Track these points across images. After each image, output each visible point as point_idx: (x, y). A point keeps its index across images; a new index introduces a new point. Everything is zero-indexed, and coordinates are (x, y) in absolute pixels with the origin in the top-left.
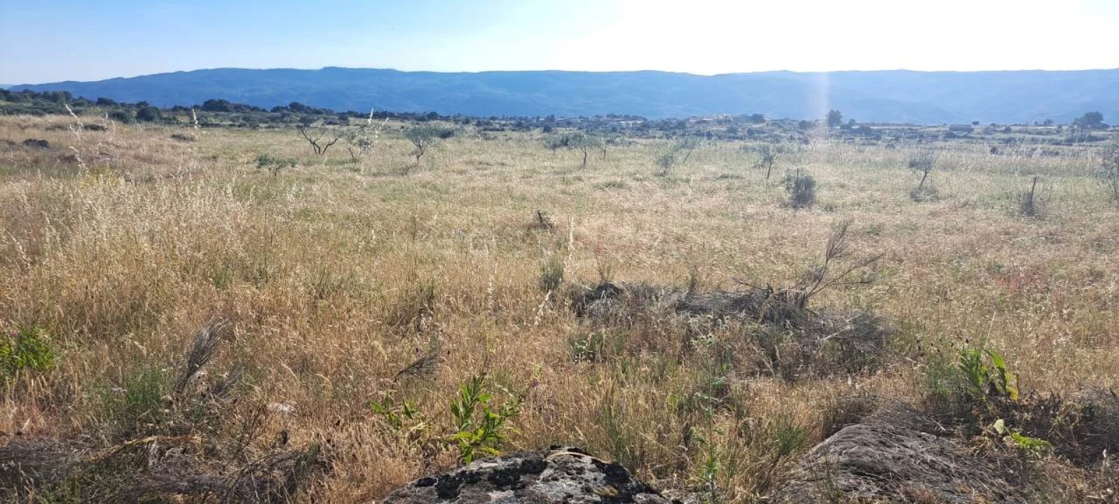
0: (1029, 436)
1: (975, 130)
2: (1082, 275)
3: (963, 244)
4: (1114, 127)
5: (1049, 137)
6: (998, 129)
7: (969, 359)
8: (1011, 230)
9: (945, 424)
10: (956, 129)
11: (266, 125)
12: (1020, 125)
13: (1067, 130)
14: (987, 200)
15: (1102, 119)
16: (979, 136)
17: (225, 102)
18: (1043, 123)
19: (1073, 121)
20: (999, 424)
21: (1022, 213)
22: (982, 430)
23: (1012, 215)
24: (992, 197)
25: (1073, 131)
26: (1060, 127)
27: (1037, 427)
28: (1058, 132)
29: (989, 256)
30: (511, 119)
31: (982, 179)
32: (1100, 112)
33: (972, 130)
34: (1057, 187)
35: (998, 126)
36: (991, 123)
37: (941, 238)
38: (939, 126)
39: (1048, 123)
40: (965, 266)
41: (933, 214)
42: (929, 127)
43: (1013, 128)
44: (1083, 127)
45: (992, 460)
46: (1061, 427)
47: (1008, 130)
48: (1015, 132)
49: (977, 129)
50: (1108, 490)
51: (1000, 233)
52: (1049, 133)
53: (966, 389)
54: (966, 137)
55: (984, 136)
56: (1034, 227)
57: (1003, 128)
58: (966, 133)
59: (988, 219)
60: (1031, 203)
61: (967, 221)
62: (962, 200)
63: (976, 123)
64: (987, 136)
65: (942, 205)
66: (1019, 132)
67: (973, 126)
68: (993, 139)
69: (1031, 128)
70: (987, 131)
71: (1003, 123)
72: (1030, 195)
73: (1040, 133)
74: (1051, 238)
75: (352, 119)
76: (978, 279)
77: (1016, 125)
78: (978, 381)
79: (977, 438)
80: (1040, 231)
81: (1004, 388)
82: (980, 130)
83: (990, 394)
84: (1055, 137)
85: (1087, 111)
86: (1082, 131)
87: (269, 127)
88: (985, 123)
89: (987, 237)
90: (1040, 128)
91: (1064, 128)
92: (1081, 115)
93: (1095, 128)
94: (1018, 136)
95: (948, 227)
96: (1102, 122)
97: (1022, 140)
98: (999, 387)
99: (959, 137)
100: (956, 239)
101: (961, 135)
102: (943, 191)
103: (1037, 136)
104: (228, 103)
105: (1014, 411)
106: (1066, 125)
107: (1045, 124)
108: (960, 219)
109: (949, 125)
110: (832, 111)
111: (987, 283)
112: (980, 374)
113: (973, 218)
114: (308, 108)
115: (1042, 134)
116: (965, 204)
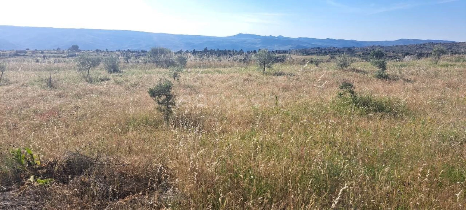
0: (46, 178)
1: (28, 52)
2: (72, 108)
3: (23, 103)
4: (83, 51)
5: (60, 55)
6: (38, 52)
7: (16, 153)
8: (43, 94)
9: (7, 186)
10: (19, 52)
12: (47, 50)
13: (66, 52)
14: (33, 82)
15: (78, 48)
16: (30, 55)
18: (57, 49)
19: (68, 48)
20: (32, 178)
21: (47, 86)
22: (25, 183)
23: (43, 88)
24: (35, 81)
25: (69, 52)
26: (63, 51)
27: (49, 174)
28: (63, 53)
29: (34, 107)
31: (31, 73)
32: (77, 45)
33: (26, 52)
34: (62, 75)
35: (38, 51)
36: (34, 49)
37: (12, 101)
38: (11, 51)
39: (59, 49)
40: (24, 112)
41: (8, 91)
42: (6, 51)
43: (44, 51)
44: (72, 51)
45: (29, 194)
46: (58, 171)
47: (42, 52)
48: (46, 53)
49: (29, 52)
50: (75, 189)
51: (39, 96)
52: (59, 53)
53: (17, 167)
54: (24, 55)
55: (32, 55)
56: (53, 92)
57: (40, 51)
58: (24, 54)
59: (33, 90)
60: (51, 82)
61: (24, 93)
62: (21, 83)
63: (28, 49)
64: (34, 55)
65: (12, 87)
66: (48, 53)
67: (27, 51)
68: (37, 56)
69: (52, 51)
70: (33, 53)
71: (40, 49)
72: (50, 79)
73: (56, 53)
74: (60, 96)
76: (30, 117)
77: (45, 50)
78: (22, 162)
79: (22, 187)
80: (56, 93)
81: (34, 162)
82: (30, 52)
83: (28, 166)
84: (62, 55)
85: (73, 45)
86: (72, 52)
88: (32, 49)
89: (33, 99)
90: (56, 51)
91: (65, 51)
92: (71, 46)
93: (76, 51)
94: (47, 55)
95: (15, 96)
96: (79, 49)
97: (50, 57)
98: (32, 162)
99: (22, 56)
100: (19, 101)
101: (22, 54)
102: (12, 80)
103: (55, 55)
105: (39, 170)
106: (66, 50)
107: (58, 50)
108: (20, 93)
109: (15, 50)
111: (34, 118)
112: (22, 159)
113: (27, 91)
115: (57, 54)
116: (23, 85)
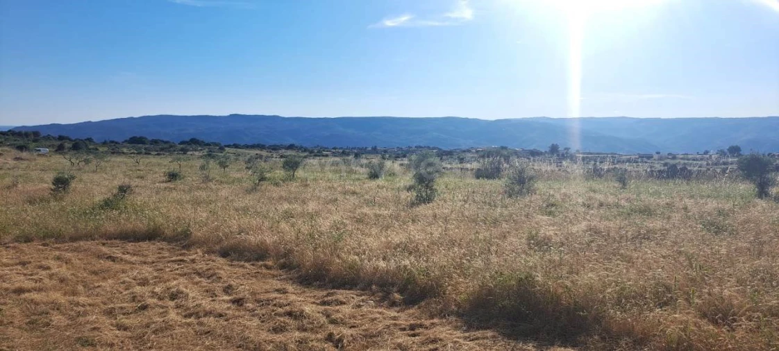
10: (643, 157)
11: (156, 153)
12: (686, 154)
17: (144, 138)
18: (702, 153)
30: (340, 148)
39: (706, 153)
63: (658, 153)
66: (682, 159)
67: (654, 155)
69: (691, 156)
75: (227, 149)
77: (684, 154)
87: (158, 154)
90: (698, 156)
93: (733, 156)
104: (146, 139)
107: (704, 154)
110: (553, 145)
114: (203, 142)
